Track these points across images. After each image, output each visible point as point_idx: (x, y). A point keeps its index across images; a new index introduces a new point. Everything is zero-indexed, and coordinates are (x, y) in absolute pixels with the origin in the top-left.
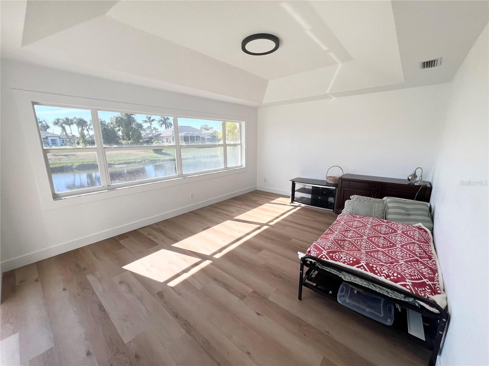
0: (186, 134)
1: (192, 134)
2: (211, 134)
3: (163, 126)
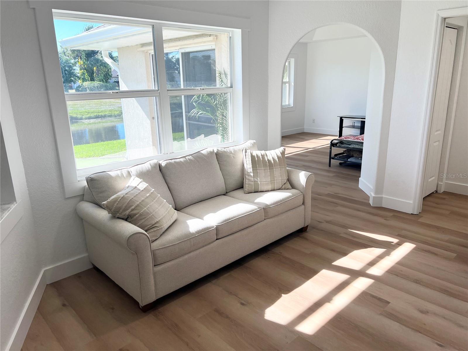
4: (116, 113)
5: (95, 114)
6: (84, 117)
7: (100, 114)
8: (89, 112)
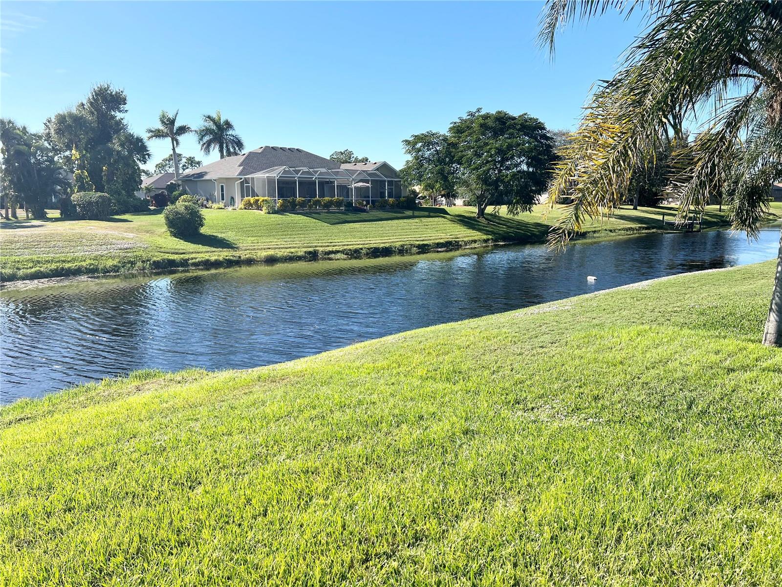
0: (285, 172)
1: (308, 173)
2: (370, 175)
3: (211, 149)
4: (110, 263)
5: (53, 266)
6: (21, 273)
7: (67, 266)
8: (39, 262)
